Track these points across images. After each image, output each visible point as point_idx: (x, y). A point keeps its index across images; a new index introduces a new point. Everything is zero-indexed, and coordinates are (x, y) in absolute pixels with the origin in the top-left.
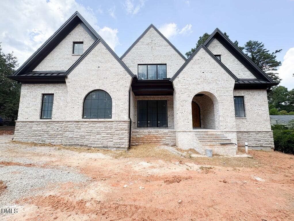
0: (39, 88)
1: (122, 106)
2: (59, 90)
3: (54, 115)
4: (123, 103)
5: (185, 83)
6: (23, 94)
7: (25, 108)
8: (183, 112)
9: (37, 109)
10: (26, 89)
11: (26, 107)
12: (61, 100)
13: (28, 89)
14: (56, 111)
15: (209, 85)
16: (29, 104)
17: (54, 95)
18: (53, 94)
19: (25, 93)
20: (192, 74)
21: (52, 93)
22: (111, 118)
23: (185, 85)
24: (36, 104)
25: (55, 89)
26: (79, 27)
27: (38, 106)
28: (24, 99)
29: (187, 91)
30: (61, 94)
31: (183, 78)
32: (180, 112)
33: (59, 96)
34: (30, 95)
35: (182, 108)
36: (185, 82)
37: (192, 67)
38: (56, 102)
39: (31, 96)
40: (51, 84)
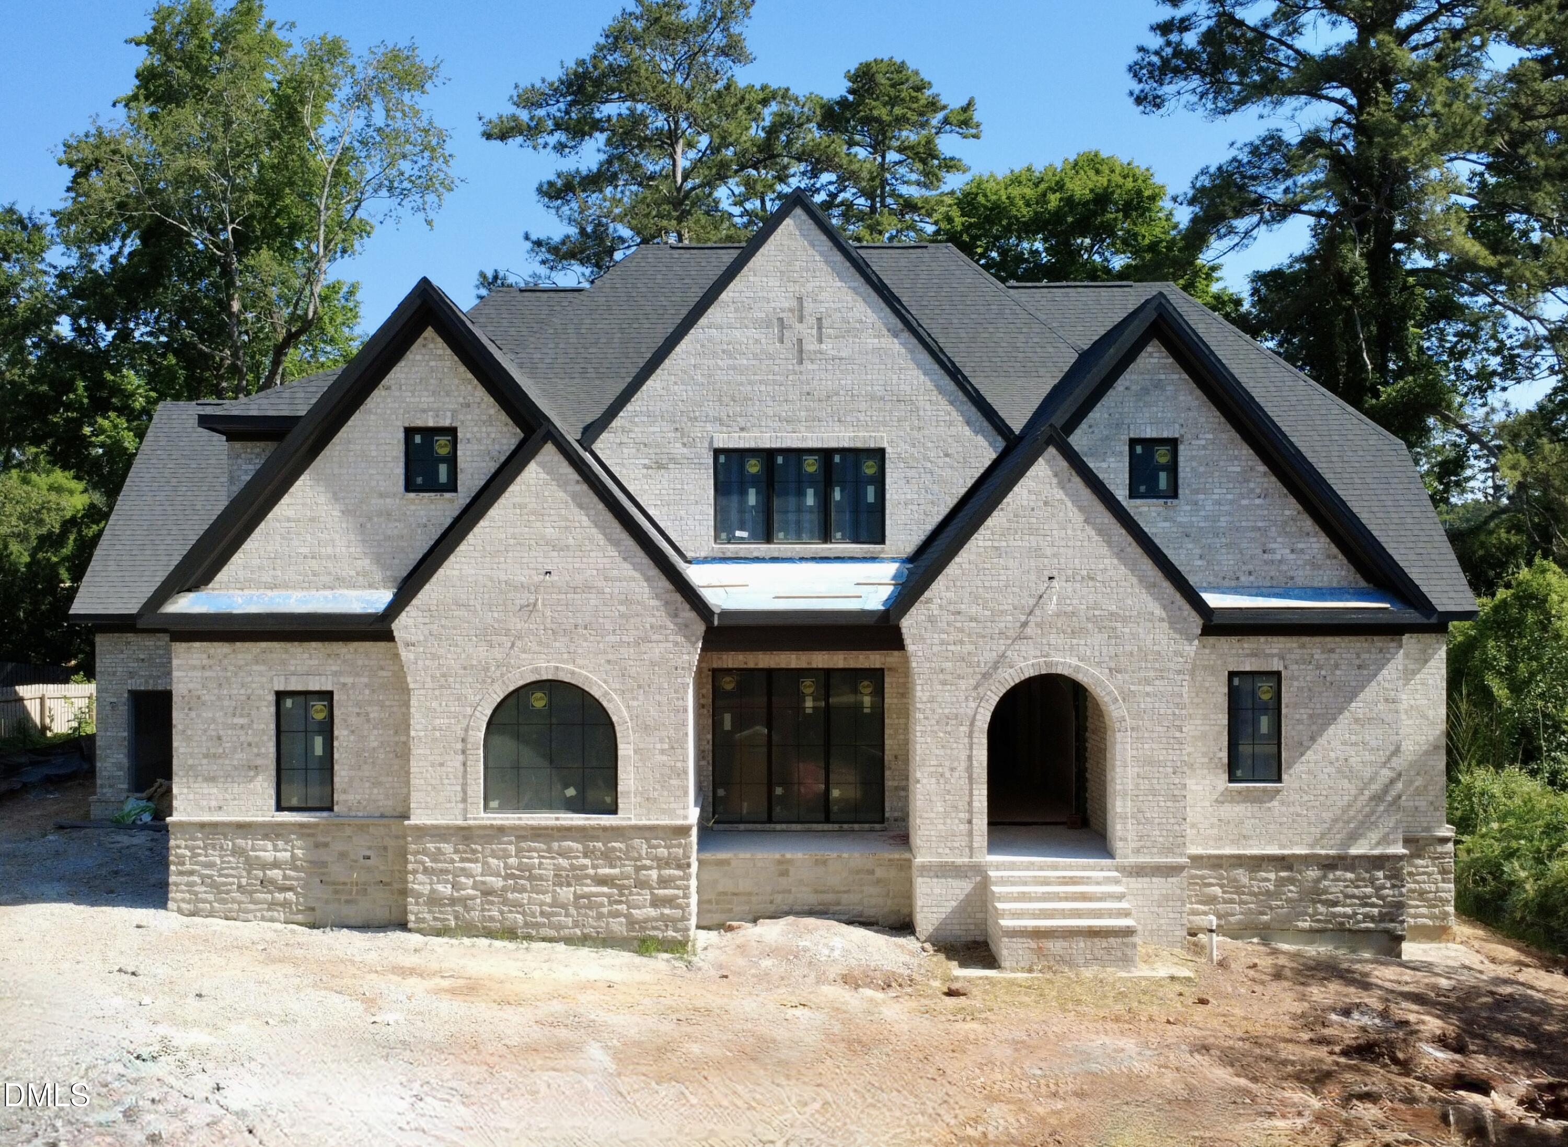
0: (257, 663)
1: (665, 758)
2: (357, 675)
3: (345, 791)
4: (666, 746)
5: (961, 630)
6: (186, 692)
7: (205, 761)
8: (948, 775)
9: (259, 762)
10: (194, 668)
11: (206, 756)
12: (368, 721)
13: (203, 668)
14: (353, 773)
15: (1075, 641)
16: (219, 738)
17: (336, 697)
18: (330, 694)
19: (191, 686)
20: (995, 584)
21: (324, 688)
22: (613, 810)
23: (962, 642)
24: (250, 739)
25: (334, 668)
26: (431, 346)
27: (263, 750)
28: (193, 714)
29: (971, 670)
30: (367, 692)
31: (951, 608)
32: (931, 775)
33: (358, 704)
34: (219, 698)
35: (941, 752)
36: (959, 625)
37: (997, 548)
38: (345, 733)
39: (226, 703)
40: (314, 644)
